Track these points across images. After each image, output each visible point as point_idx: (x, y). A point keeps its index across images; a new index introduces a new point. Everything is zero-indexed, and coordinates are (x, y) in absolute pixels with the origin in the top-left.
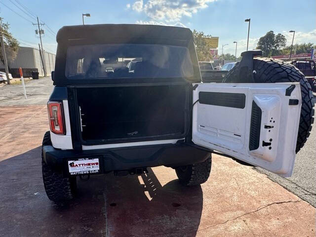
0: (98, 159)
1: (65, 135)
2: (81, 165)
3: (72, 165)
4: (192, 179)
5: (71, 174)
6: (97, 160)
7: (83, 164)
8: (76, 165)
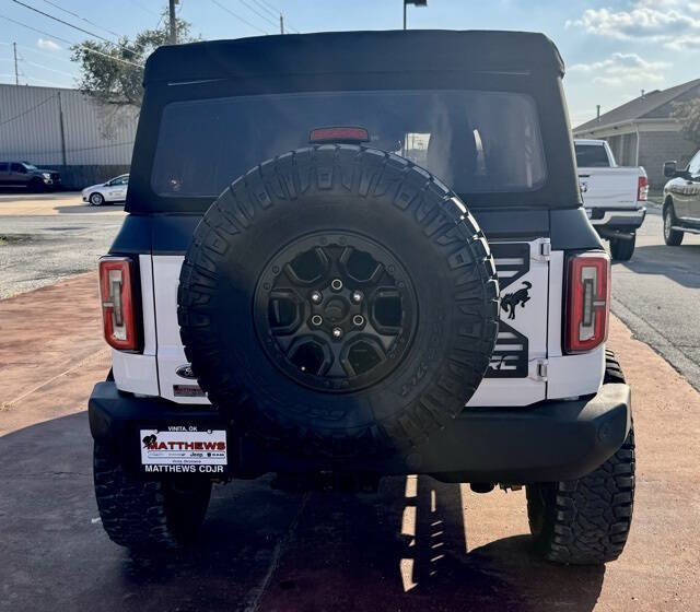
0: (224, 432)
1: (141, 353)
2: (176, 447)
3: (150, 442)
4: (558, 540)
5: (147, 469)
6: (220, 436)
7: (180, 444)
8: (163, 445)
